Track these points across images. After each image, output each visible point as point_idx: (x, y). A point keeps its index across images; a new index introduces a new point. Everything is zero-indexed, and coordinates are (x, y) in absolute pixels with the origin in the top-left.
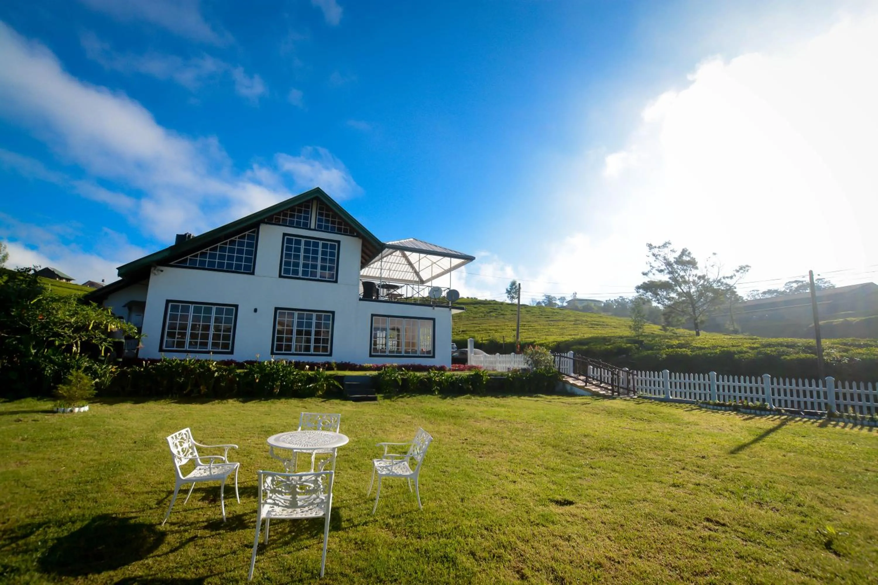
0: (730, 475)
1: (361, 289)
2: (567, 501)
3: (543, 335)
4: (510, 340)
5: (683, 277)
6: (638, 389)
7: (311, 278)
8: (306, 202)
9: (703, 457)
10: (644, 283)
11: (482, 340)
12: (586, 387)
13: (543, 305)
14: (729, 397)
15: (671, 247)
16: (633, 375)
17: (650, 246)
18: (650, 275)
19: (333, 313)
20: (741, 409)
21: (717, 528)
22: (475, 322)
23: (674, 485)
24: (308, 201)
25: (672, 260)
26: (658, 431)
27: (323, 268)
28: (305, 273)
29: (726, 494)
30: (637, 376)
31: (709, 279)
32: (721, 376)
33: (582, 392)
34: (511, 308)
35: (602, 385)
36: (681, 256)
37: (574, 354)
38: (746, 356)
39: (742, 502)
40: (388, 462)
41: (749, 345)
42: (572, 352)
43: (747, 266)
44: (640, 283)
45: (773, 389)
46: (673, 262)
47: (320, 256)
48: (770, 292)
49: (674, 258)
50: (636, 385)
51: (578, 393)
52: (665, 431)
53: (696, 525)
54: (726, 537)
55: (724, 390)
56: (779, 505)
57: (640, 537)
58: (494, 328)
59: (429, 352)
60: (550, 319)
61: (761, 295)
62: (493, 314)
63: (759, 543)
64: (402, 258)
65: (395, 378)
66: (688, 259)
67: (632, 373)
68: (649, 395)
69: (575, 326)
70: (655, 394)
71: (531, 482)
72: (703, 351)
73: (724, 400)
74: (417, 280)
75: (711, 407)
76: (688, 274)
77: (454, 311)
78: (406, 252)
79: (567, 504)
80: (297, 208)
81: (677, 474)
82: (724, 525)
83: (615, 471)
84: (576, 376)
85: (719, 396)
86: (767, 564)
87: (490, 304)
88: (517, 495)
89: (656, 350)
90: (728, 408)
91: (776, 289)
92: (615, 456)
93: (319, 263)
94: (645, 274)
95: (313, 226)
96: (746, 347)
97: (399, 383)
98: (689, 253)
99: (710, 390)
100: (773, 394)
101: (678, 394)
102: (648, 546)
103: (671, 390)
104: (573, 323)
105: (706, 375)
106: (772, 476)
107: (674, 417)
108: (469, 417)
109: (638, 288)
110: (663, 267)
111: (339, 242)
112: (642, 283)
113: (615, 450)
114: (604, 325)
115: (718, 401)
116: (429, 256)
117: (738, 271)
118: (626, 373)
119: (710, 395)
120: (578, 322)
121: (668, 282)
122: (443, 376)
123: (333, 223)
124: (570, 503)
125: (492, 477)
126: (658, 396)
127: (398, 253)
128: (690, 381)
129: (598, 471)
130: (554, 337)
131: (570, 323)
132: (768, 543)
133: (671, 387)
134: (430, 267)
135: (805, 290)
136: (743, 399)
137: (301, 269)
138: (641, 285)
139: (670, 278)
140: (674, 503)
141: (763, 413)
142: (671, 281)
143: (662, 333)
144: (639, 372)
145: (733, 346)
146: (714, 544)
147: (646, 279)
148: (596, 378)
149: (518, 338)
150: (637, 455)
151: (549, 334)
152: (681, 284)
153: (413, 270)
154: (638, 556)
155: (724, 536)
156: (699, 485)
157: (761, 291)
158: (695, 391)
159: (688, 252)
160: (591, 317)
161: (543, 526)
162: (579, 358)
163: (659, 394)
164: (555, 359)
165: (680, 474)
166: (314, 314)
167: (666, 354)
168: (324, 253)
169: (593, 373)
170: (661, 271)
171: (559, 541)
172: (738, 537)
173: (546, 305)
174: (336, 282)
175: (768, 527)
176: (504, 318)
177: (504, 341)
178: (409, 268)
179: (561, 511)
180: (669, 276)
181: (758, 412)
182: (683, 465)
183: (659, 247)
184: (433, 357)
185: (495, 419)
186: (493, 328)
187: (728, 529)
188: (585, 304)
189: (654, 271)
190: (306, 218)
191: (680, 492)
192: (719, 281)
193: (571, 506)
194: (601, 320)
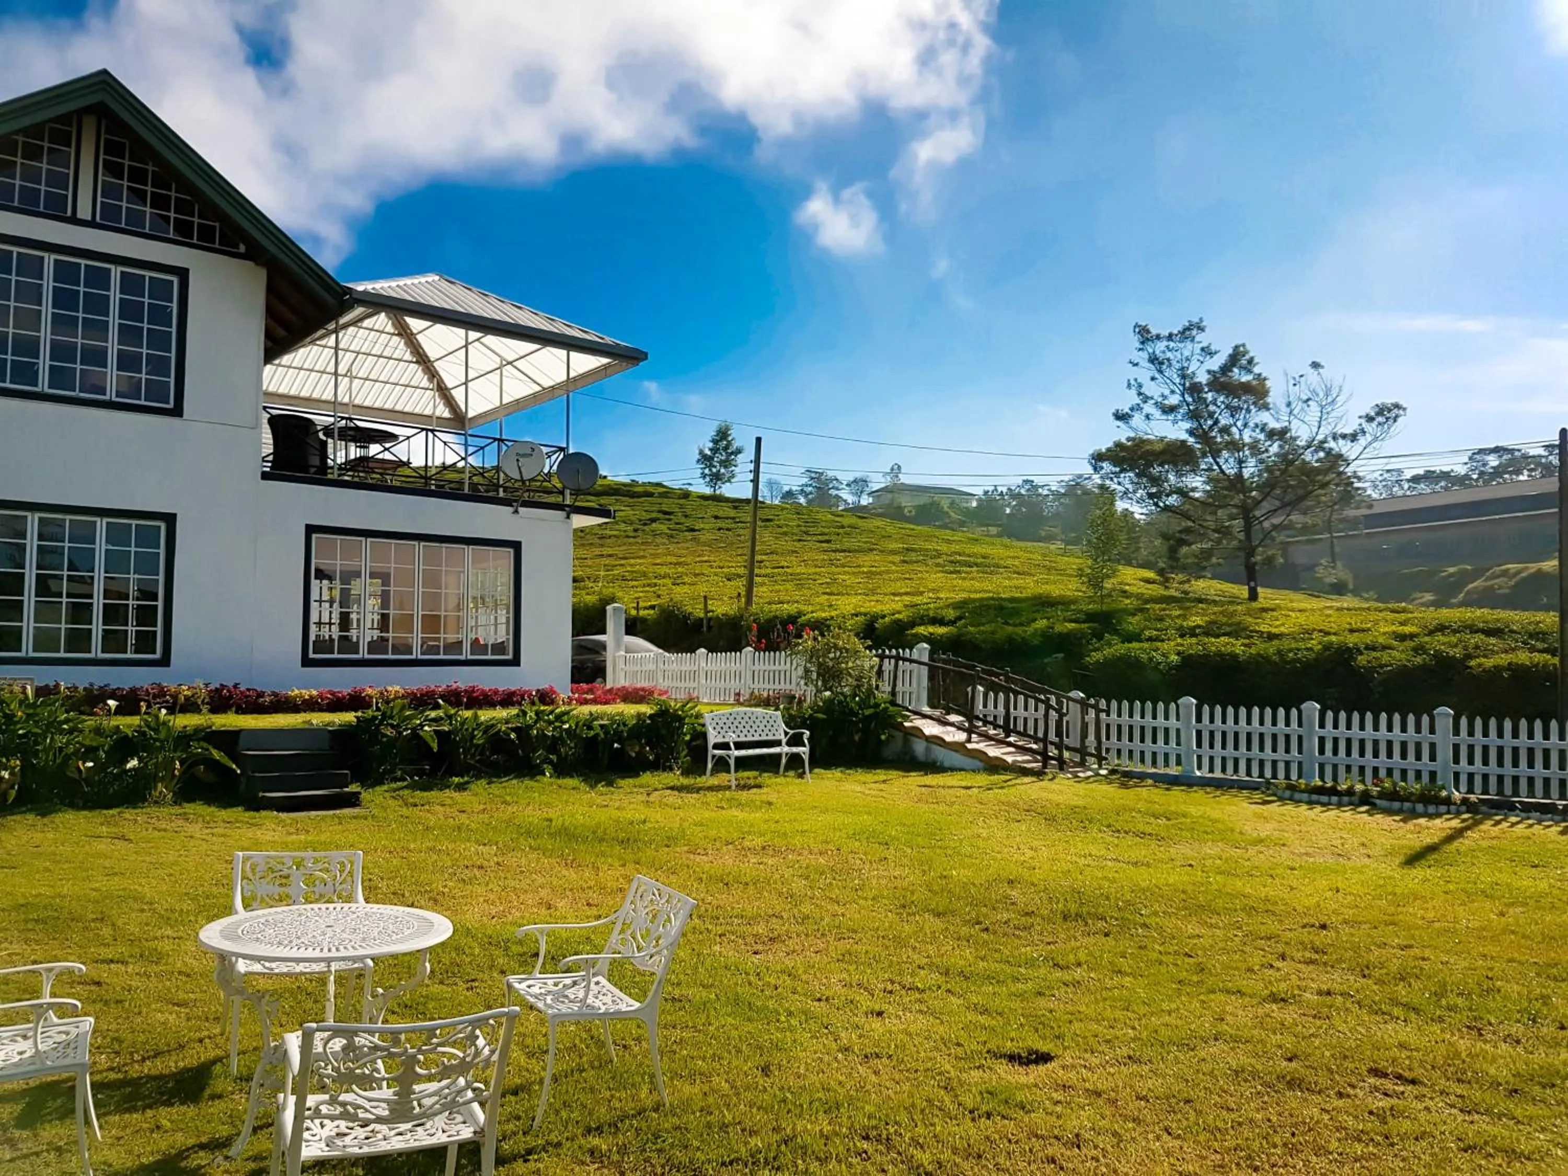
0: (1394, 966)
1: (267, 442)
2: (1036, 1052)
3: (817, 594)
4: (722, 608)
5: (1225, 430)
6: (1108, 750)
7: (83, 395)
8: (60, 119)
9: (1323, 927)
10: (1118, 445)
11: (637, 609)
12: (969, 746)
13: (802, 500)
14: (1348, 768)
15: (1203, 339)
16: (1098, 711)
17: (1145, 335)
18: (1137, 420)
19: (170, 519)
20: (1378, 802)
21: (1402, 1088)
22: (606, 551)
23: (1274, 998)
24: (65, 119)
25: (1202, 378)
26: (1190, 865)
27: (127, 362)
28: (59, 377)
29: (1396, 1011)
30: (1108, 715)
31: (1295, 439)
32: (1330, 715)
33: (957, 759)
34: (713, 509)
35: (1011, 739)
36: (1226, 369)
37: (932, 653)
38: (1385, 657)
39: (1436, 1028)
40: (550, 982)
41: (1394, 628)
42: (925, 645)
43: (1397, 406)
44: (1104, 445)
45: (1456, 747)
46: (1204, 382)
47: (114, 320)
48: (1429, 477)
49: (1209, 372)
50: (1104, 739)
51: (946, 764)
52: (1208, 862)
53: (1353, 1087)
54: (1427, 1109)
55: (1335, 752)
56: (1517, 1029)
57: (1240, 1124)
58: (670, 571)
59: (499, 648)
60: (834, 547)
61: (1406, 486)
62: (662, 527)
63: (1500, 1116)
64: (396, 339)
65: (414, 729)
66: (1246, 378)
67: (1095, 707)
68: (1139, 768)
69: (906, 567)
70: (1154, 763)
71: (921, 1011)
72: (1275, 642)
73: (1335, 778)
74: (447, 414)
75: (1305, 796)
76: (1239, 424)
77: (580, 521)
78: (410, 321)
79: (1036, 1062)
80: (21, 139)
81: (1271, 972)
82: (1413, 1082)
83: (1120, 972)
84: (937, 713)
85: (1322, 767)
86: (1528, 1159)
87: (650, 495)
88: (901, 1047)
89: (1150, 639)
90: (1346, 799)
91: (1446, 469)
92: (1106, 935)
93: (113, 346)
94: (1121, 417)
95: (84, 213)
96: (1384, 634)
97: (431, 749)
98: (1250, 361)
99: (1300, 752)
100: (1456, 761)
101: (1218, 763)
102: (1264, 1143)
103: (1200, 752)
104: (897, 558)
105: (1294, 712)
106: (1490, 963)
107: (1220, 826)
108: (670, 841)
109: (1098, 458)
110: (1174, 400)
111: (183, 274)
112: (1110, 444)
113: (1103, 918)
114: (987, 566)
115: (1320, 783)
116: (491, 340)
117: (1370, 419)
118: (1079, 706)
119: (1300, 764)
120: (913, 556)
121: (1184, 442)
122: (564, 723)
123: (160, 202)
124: (1045, 1058)
125: (816, 1007)
126: (1162, 771)
127: (382, 320)
128: (1249, 729)
129: (1078, 973)
130: (854, 600)
131: (890, 558)
132: (1518, 1112)
133: (1199, 745)
134: (495, 376)
135: (1517, 475)
136: (1382, 773)
137: (44, 363)
138: (1109, 450)
139: (1191, 432)
140: (1289, 1042)
141: (1431, 809)
142: (1191, 440)
143: (1156, 590)
144: (1114, 704)
145: (1352, 631)
146: (1406, 1126)
147: (1123, 434)
148: (991, 719)
149: (749, 601)
150: (1161, 929)
151: (834, 590)
152: (1220, 451)
153: (431, 380)
154: (1248, 1167)
155: (1420, 1106)
156: (1329, 993)
157: (1408, 474)
158: (1262, 756)
159: (1247, 357)
160: (949, 542)
161: (1003, 1117)
162: (945, 662)
163: (1167, 764)
164: (881, 666)
165: (1278, 969)
166: (101, 524)
167: (1178, 654)
168: (129, 310)
169: (985, 706)
170: (1169, 410)
171: (1055, 1149)
172: (1452, 1106)
173: (809, 502)
174: (177, 411)
175: (1512, 1080)
176: (694, 539)
177: (707, 612)
178: (420, 373)
179: (1031, 1079)
180: (1187, 425)
181: (1420, 807)
182: (1280, 948)
183: (1170, 337)
184: (516, 662)
185: (747, 843)
186: (663, 570)
187: (1425, 1091)
188: (923, 500)
189: (1149, 408)
190: (59, 180)
191: (1290, 1014)
192: (1320, 447)
193: (1049, 1066)
194: (978, 549)
